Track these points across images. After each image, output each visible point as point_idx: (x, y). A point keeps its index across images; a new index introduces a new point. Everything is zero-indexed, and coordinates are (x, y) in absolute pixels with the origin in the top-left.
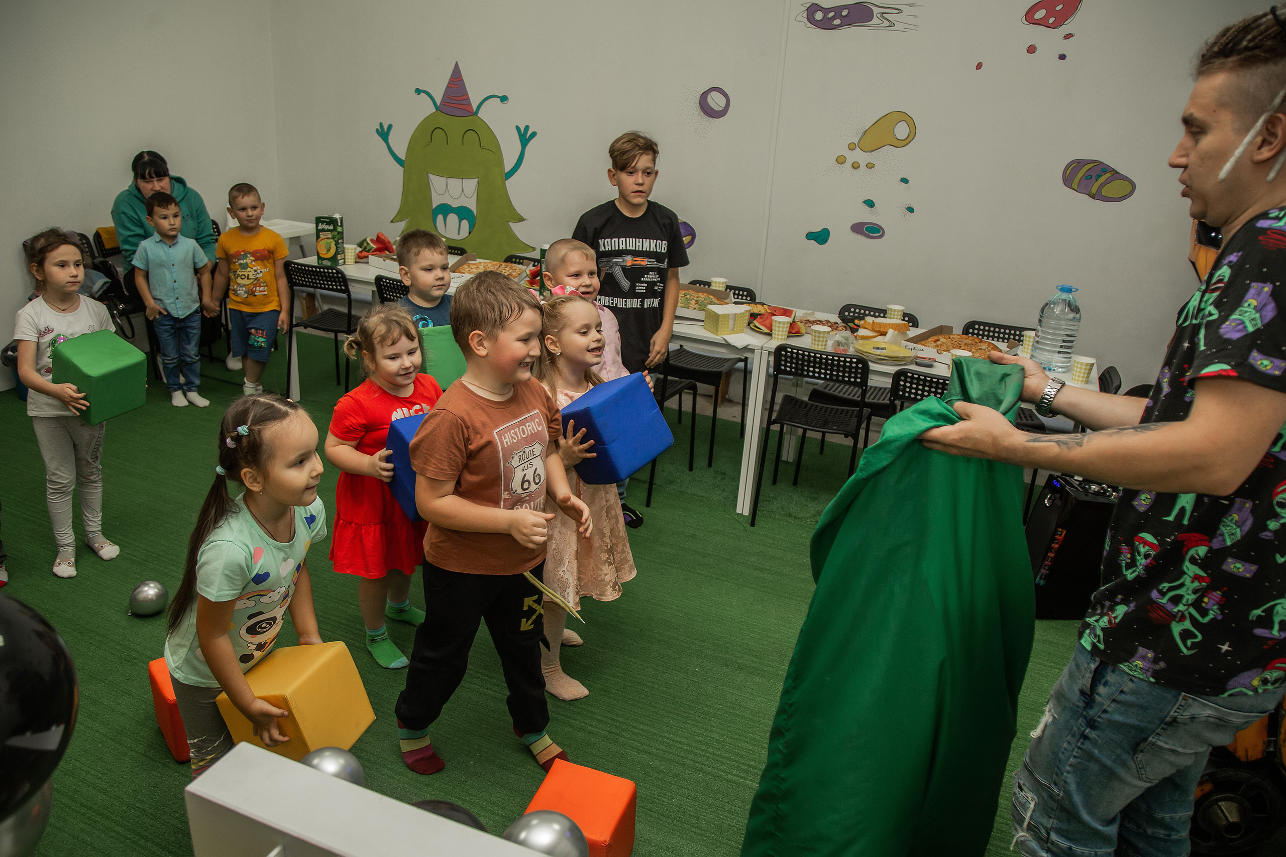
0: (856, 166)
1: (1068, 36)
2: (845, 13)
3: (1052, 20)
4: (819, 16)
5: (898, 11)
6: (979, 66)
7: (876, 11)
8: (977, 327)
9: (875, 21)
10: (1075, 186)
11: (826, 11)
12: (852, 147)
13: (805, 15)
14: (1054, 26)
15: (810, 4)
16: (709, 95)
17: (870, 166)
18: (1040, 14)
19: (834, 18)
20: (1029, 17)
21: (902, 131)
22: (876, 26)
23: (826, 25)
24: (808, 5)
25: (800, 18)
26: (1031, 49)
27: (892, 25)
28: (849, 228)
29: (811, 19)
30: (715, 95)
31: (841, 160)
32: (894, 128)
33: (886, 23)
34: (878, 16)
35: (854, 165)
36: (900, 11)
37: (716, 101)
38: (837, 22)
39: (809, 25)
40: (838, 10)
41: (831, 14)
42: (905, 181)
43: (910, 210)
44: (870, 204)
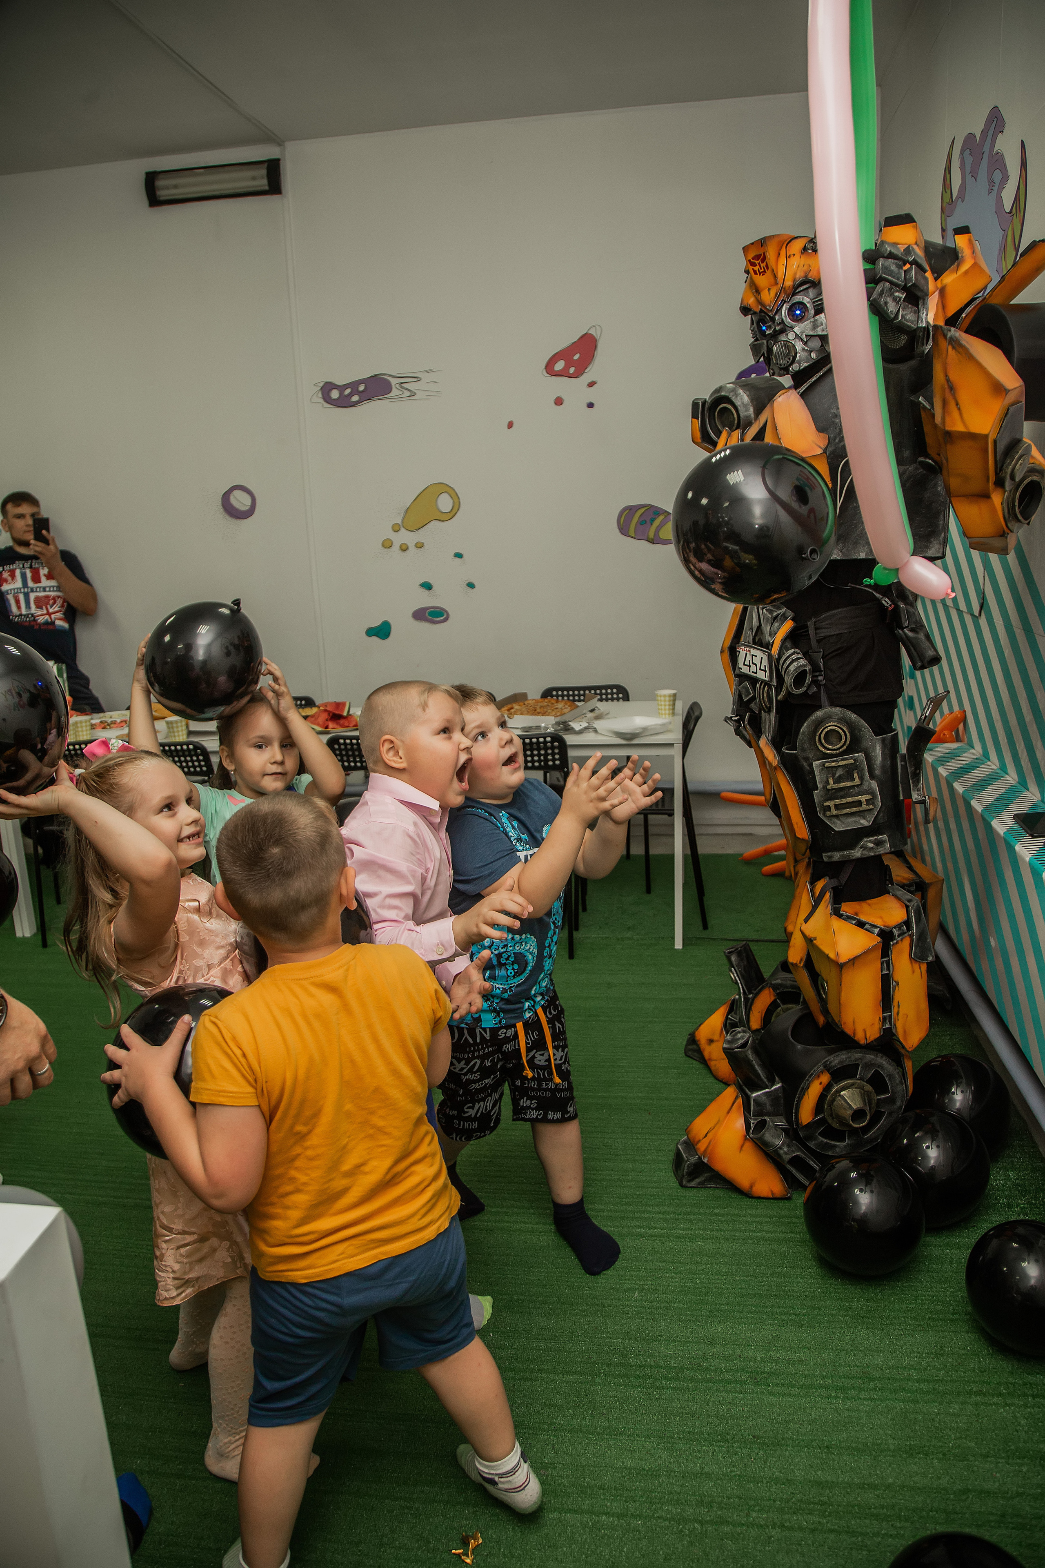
0: (404, 548)
1: (591, 384)
2: (362, 388)
3: (572, 370)
4: (335, 394)
5: (416, 380)
6: (510, 425)
7: (394, 381)
8: (555, 693)
9: (395, 392)
10: (632, 532)
11: (341, 388)
12: (396, 529)
13: (320, 395)
14: (576, 375)
15: (323, 383)
16: (232, 495)
17: (420, 546)
18: (560, 366)
19: (351, 395)
20: (549, 368)
21: (445, 503)
22: (397, 398)
23: (344, 403)
24: (321, 385)
25: (315, 399)
26: (559, 402)
27: (413, 394)
28: (411, 615)
29: (327, 399)
30: (237, 493)
31: (387, 545)
32: (437, 502)
33: (407, 394)
34: (398, 386)
36: (418, 379)
37: (240, 501)
38: (355, 398)
39: (326, 405)
40: (354, 385)
41: (348, 391)
42: (459, 556)
43: (471, 586)
44: (427, 586)
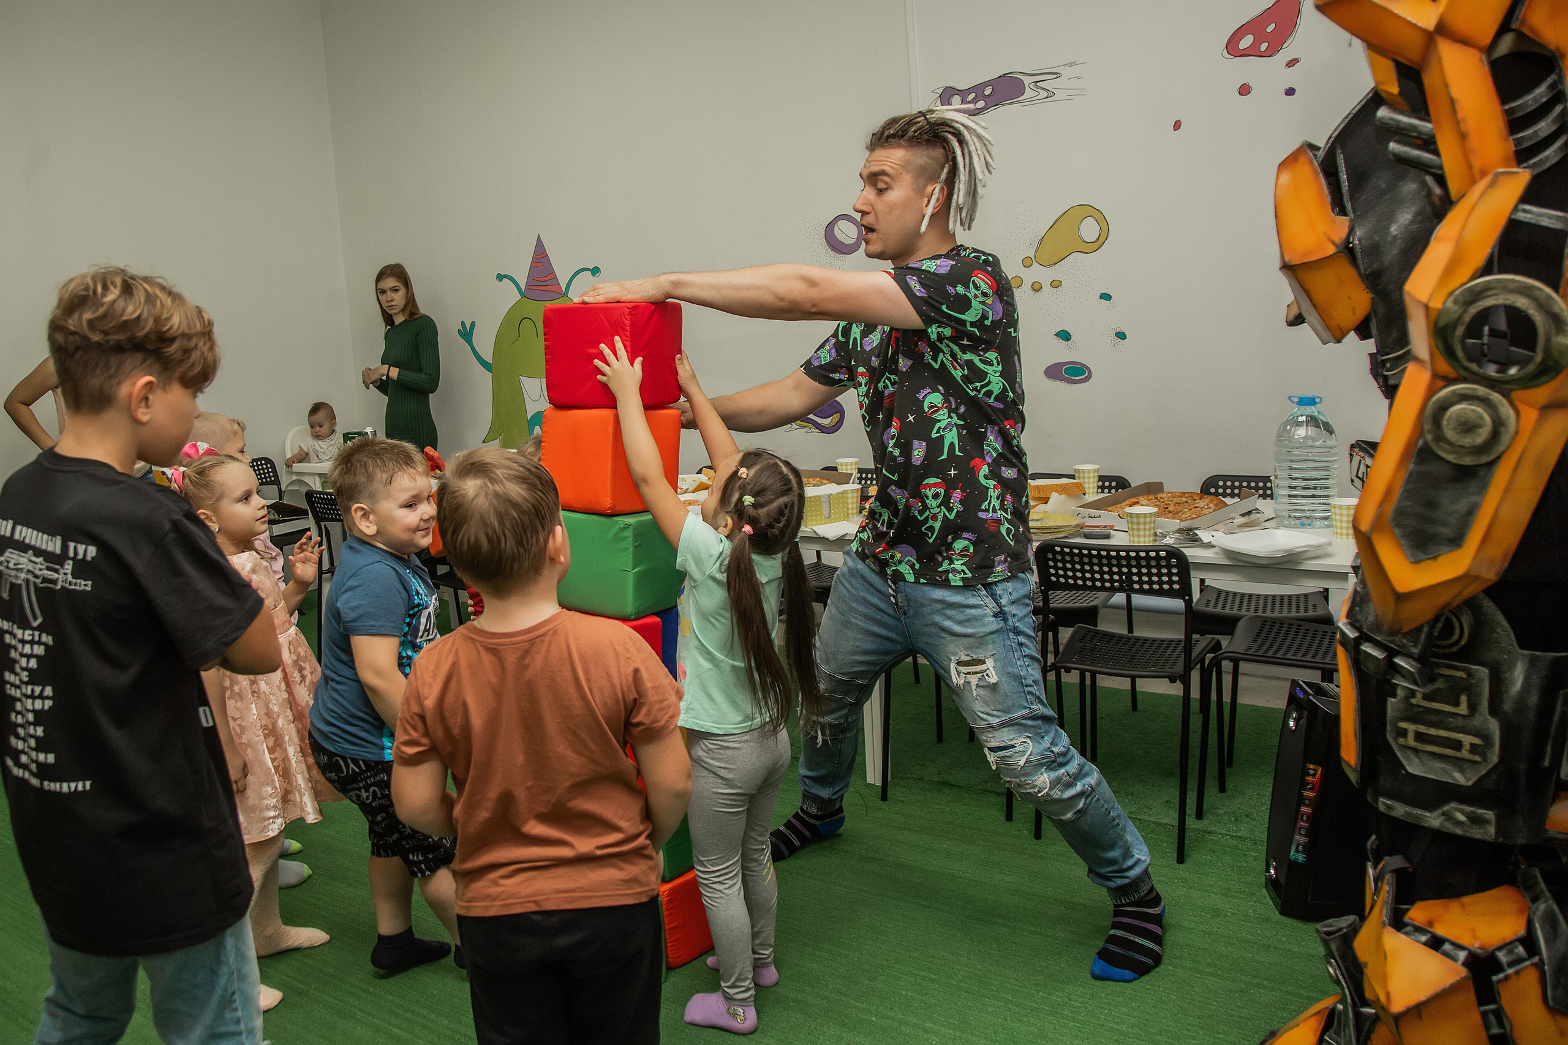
0: (1036, 288)
1: (1291, 63)
2: (988, 91)
3: (1264, 47)
4: (958, 100)
5: (1054, 76)
6: (1177, 126)
7: (1027, 80)
8: (1221, 483)
9: (1028, 93)
11: (965, 92)
12: (1027, 263)
14: (1270, 54)
15: (942, 85)
16: (836, 229)
17: (1056, 284)
18: (1246, 42)
19: (977, 99)
20: (1232, 48)
21: (1089, 230)
22: (1031, 100)
24: (940, 91)
26: (1245, 90)
27: (1051, 94)
28: (1043, 373)
30: (842, 225)
32: (1079, 228)
33: (1044, 94)
34: (1031, 86)
35: (1035, 287)
36: (1058, 75)
37: (845, 232)
40: (978, 89)
41: (973, 95)
42: (1106, 297)
43: (1121, 335)
44: (1065, 336)
